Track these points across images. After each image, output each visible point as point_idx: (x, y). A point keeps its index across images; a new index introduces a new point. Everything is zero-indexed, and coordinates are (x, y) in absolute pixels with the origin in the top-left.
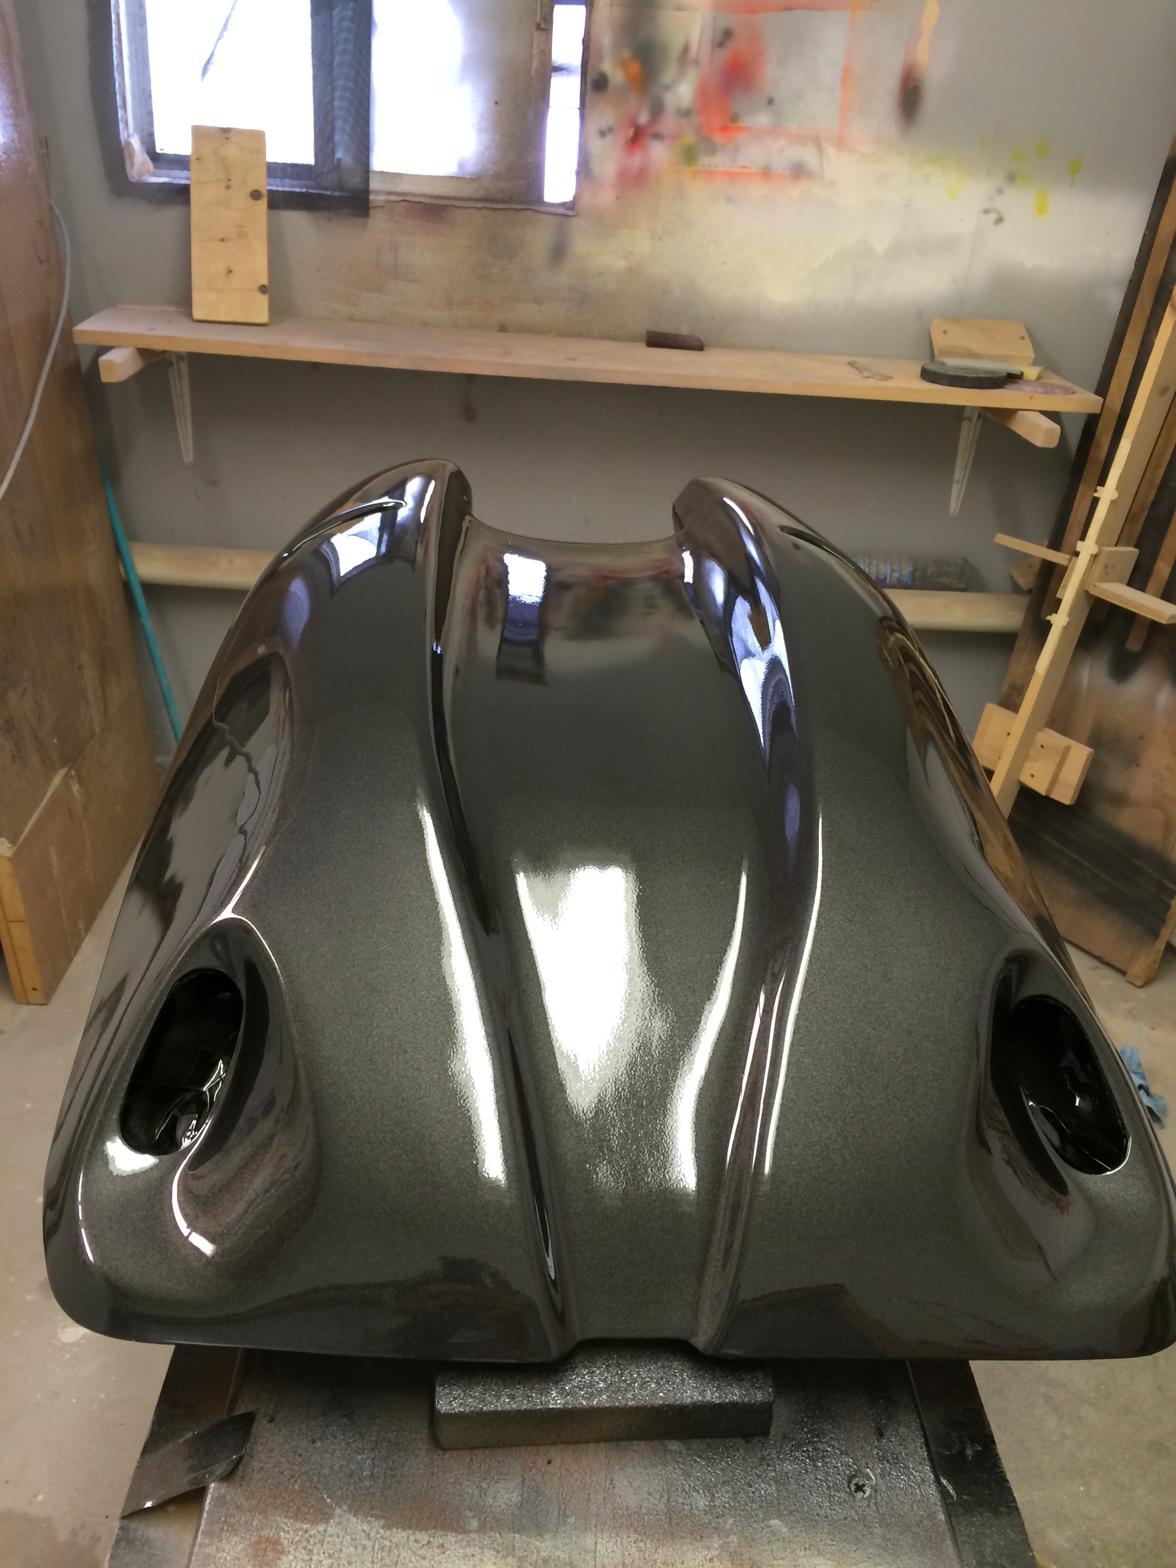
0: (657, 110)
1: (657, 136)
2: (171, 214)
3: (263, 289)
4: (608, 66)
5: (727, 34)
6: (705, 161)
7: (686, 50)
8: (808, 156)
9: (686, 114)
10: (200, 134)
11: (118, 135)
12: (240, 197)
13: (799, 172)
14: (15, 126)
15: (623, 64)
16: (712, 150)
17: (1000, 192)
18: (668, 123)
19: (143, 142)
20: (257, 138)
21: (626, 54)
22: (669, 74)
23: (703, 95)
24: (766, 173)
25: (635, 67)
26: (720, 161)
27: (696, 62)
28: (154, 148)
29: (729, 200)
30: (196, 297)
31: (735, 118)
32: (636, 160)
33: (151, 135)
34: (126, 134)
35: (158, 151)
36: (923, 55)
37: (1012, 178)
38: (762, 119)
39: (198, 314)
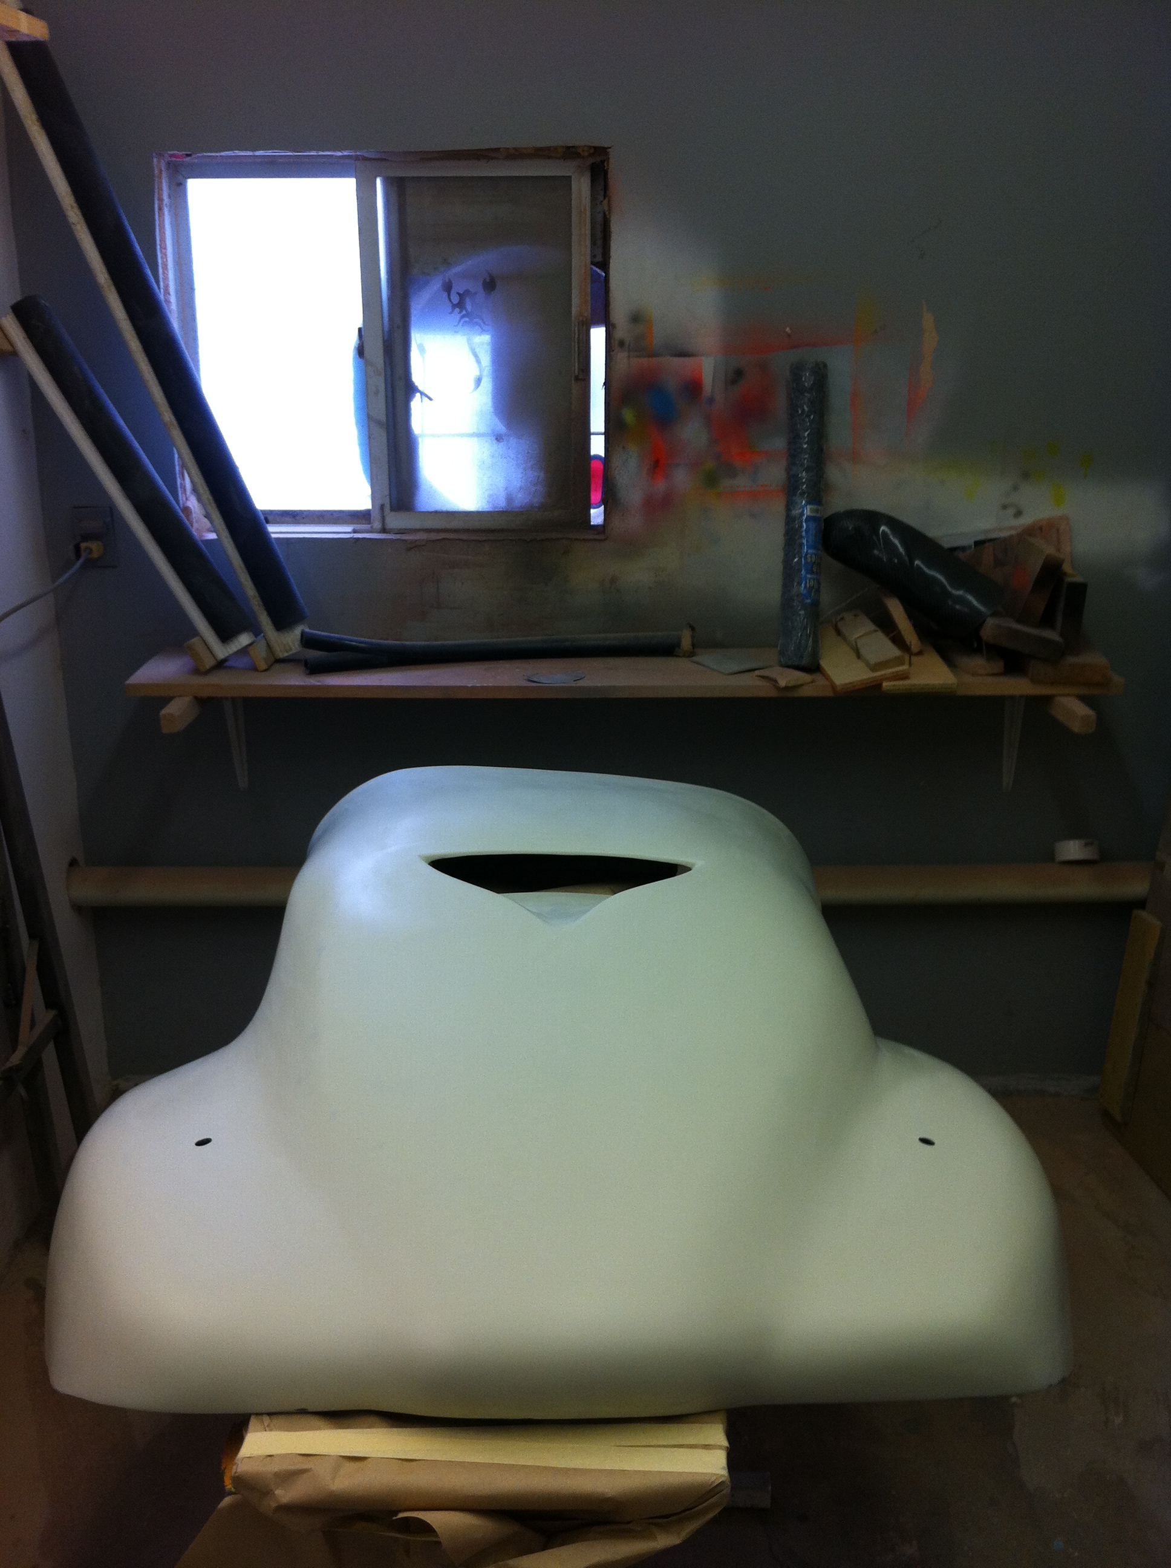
0: (673, 443)
1: (676, 465)
5: (739, 374)
6: (726, 483)
16: (733, 473)
17: (1015, 488)
18: (689, 453)
24: (786, 489)
26: (741, 482)
31: (751, 446)
32: (661, 484)
34: (184, 499)
36: (927, 376)
37: (1026, 475)
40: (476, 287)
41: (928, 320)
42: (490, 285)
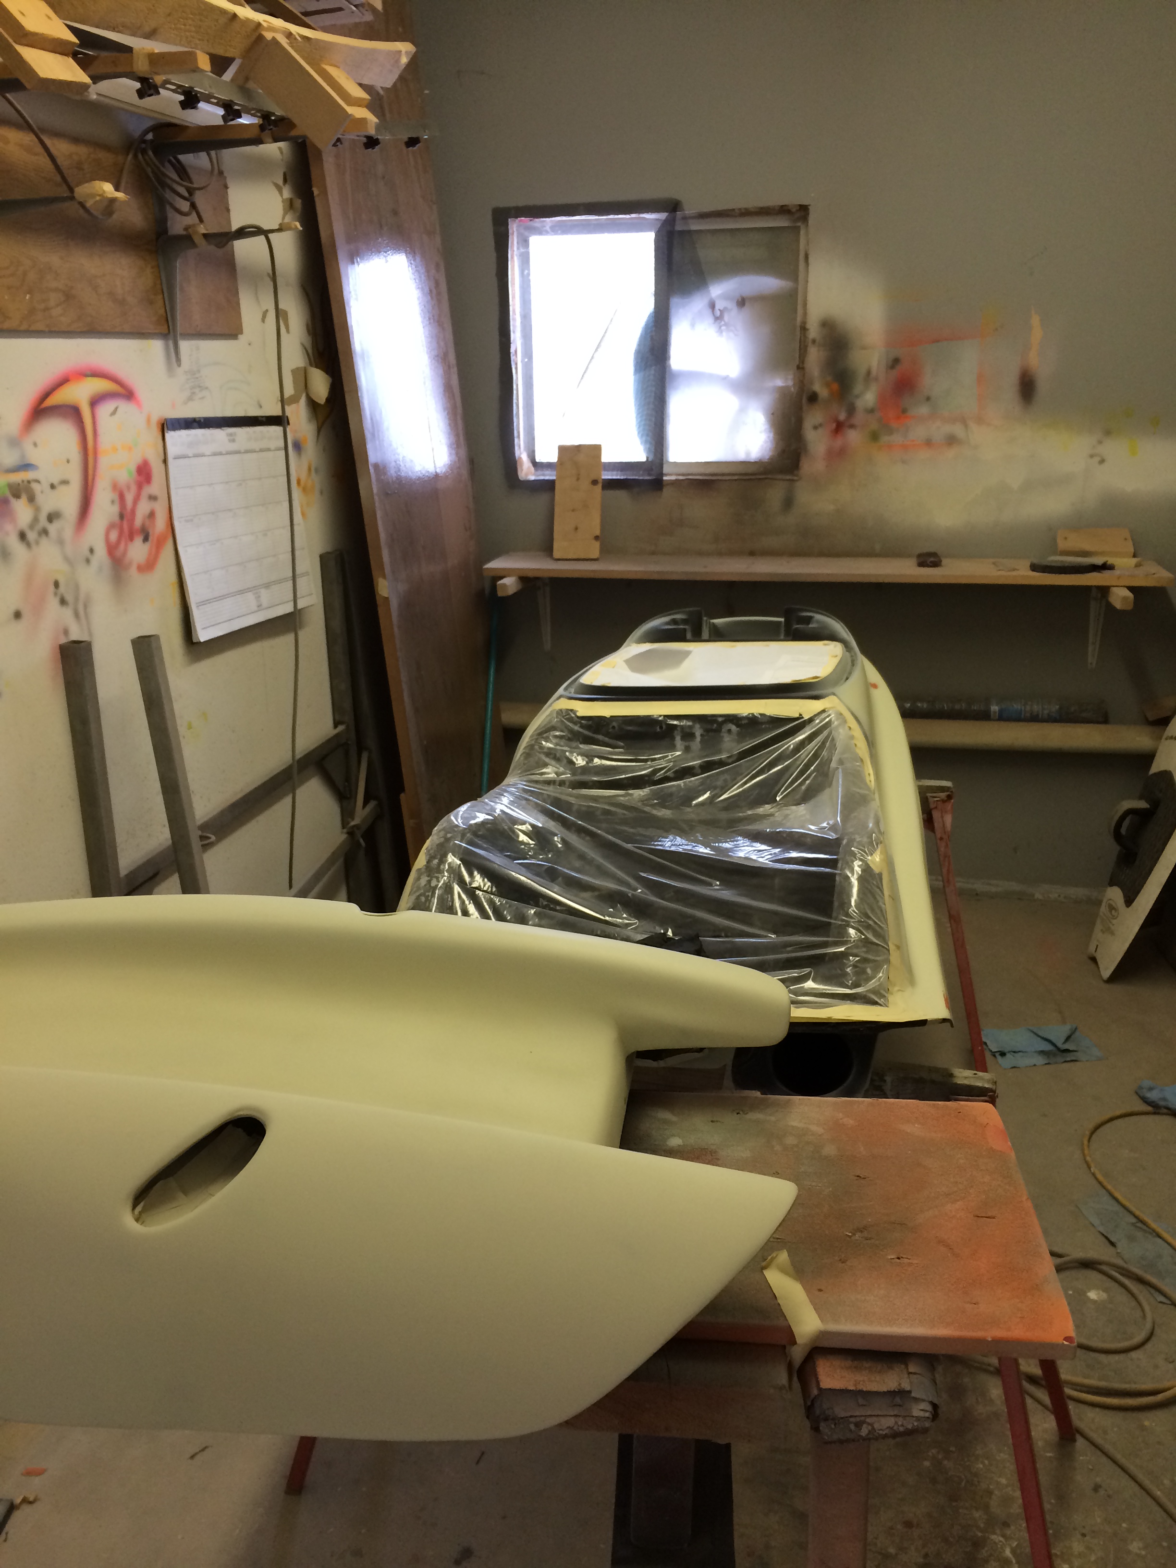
0: (851, 410)
1: (852, 426)
2: (544, 498)
3: (597, 538)
4: (818, 387)
5: (896, 361)
6: (885, 439)
7: (869, 373)
8: (958, 430)
9: (871, 411)
10: (563, 450)
11: (514, 454)
12: (585, 484)
13: (951, 440)
14: (457, 454)
15: (828, 385)
16: (891, 432)
17: (1100, 442)
18: (859, 418)
19: (529, 456)
20: (596, 450)
21: (829, 378)
22: (858, 388)
23: (883, 400)
24: (928, 443)
25: (835, 386)
26: (897, 438)
27: (876, 379)
28: (535, 459)
29: (904, 462)
30: (556, 545)
31: (904, 411)
32: (839, 442)
33: (534, 452)
34: (519, 453)
35: (537, 460)
36: (1034, 360)
37: (1108, 433)
38: (923, 410)
39: (556, 554)
40: (731, 305)
41: (1035, 321)
42: (742, 302)
